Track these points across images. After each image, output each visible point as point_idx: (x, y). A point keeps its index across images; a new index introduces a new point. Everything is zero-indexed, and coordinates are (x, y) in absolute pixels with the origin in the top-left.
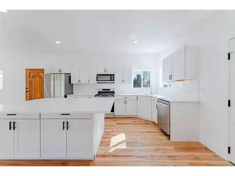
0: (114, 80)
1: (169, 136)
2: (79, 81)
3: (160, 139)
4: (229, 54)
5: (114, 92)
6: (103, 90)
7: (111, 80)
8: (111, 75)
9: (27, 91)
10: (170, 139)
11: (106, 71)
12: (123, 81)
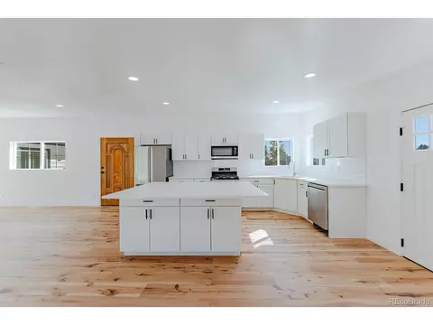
0: (237, 155)
1: (326, 232)
2: (185, 157)
3: (315, 237)
4: (401, 129)
5: (235, 173)
6: (220, 169)
7: (233, 155)
8: (233, 147)
9: (102, 172)
10: (328, 236)
11: (224, 140)
12: (251, 156)
